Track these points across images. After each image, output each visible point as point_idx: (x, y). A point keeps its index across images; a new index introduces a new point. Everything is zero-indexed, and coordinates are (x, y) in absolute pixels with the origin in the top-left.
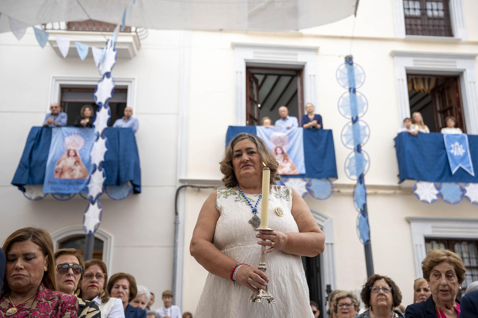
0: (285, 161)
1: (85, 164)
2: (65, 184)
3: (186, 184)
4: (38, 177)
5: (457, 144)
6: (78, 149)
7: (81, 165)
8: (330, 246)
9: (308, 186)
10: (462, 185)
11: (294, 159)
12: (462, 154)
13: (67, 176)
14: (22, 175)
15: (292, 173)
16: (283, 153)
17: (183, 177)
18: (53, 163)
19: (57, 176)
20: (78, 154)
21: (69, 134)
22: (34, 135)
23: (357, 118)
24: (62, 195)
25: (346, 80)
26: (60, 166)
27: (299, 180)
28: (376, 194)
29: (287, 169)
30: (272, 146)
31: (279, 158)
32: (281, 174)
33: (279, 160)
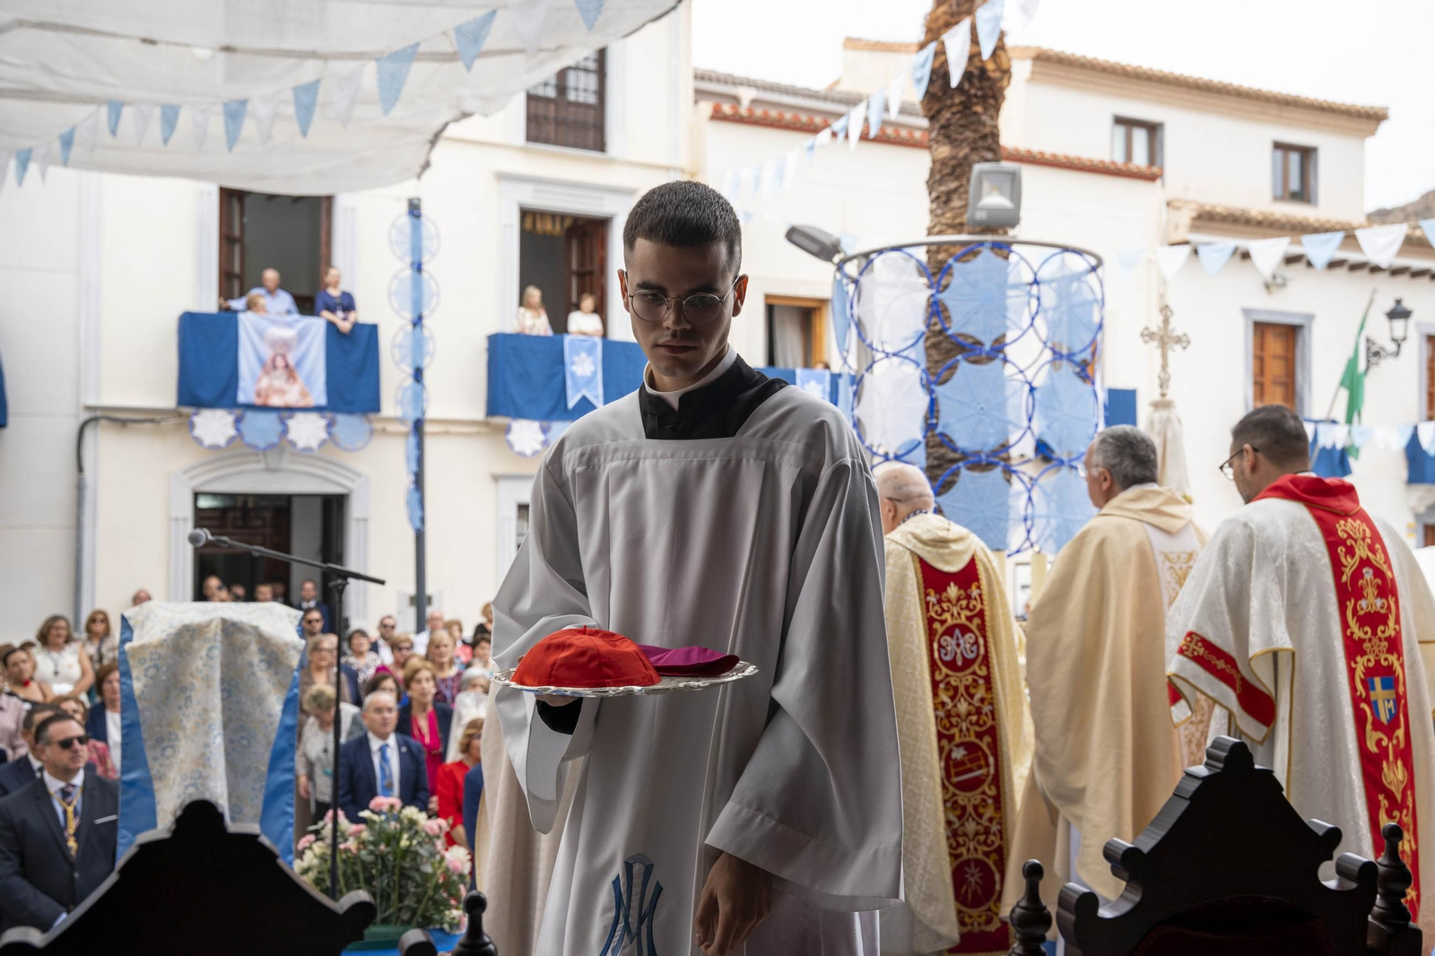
0: (291, 381)
3: (98, 414)
8: (361, 523)
9: (330, 425)
11: (308, 380)
15: (302, 403)
16: (287, 366)
17: (90, 402)
23: (421, 318)
25: (407, 247)
27: (313, 417)
28: (447, 433)
29: (292, 396)
30: (268, 354)
31: (279, 376)
32: (282, 404)
33: (280, 379)
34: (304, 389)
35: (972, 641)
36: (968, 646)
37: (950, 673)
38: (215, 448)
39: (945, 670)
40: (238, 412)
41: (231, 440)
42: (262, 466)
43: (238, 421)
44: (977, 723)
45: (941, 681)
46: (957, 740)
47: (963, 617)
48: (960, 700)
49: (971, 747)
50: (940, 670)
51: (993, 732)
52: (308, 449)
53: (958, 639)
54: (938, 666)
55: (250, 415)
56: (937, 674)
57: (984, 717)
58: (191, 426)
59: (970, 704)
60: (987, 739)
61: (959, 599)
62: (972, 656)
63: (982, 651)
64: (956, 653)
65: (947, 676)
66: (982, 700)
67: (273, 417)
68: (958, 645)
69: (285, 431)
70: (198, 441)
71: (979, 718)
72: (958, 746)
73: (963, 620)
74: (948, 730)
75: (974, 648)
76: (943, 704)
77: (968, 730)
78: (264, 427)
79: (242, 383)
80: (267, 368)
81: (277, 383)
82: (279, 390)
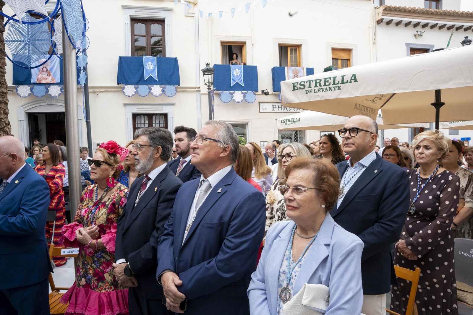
0: (49, 75)
5: (150, 63)
8: (80, 120)
9: (62, 89)
10: (150, 86)
12: (152, 68)
15: (52, 82)
16: (47, 70)
27: (56, 86)
28: (107, 91)
29: (49, 80)
30: (41, 67)
31: (44, 74)
32: (46, 83)
33: (45, 75)
34: (53, 78)
38: (25, 97)
40: (32, 86)
41: (29, 95)
42: (46, 103)
43: (31, 89)
52: (55, 97)
55: (35, 87)
58: (17, 91)
67: (43, 86)
69: (47, 91)
70: (19, 95)
78: (39, 90)
79: (32, 77)
80: (41, 71)
81: (44, 76)
82: (45, 78)
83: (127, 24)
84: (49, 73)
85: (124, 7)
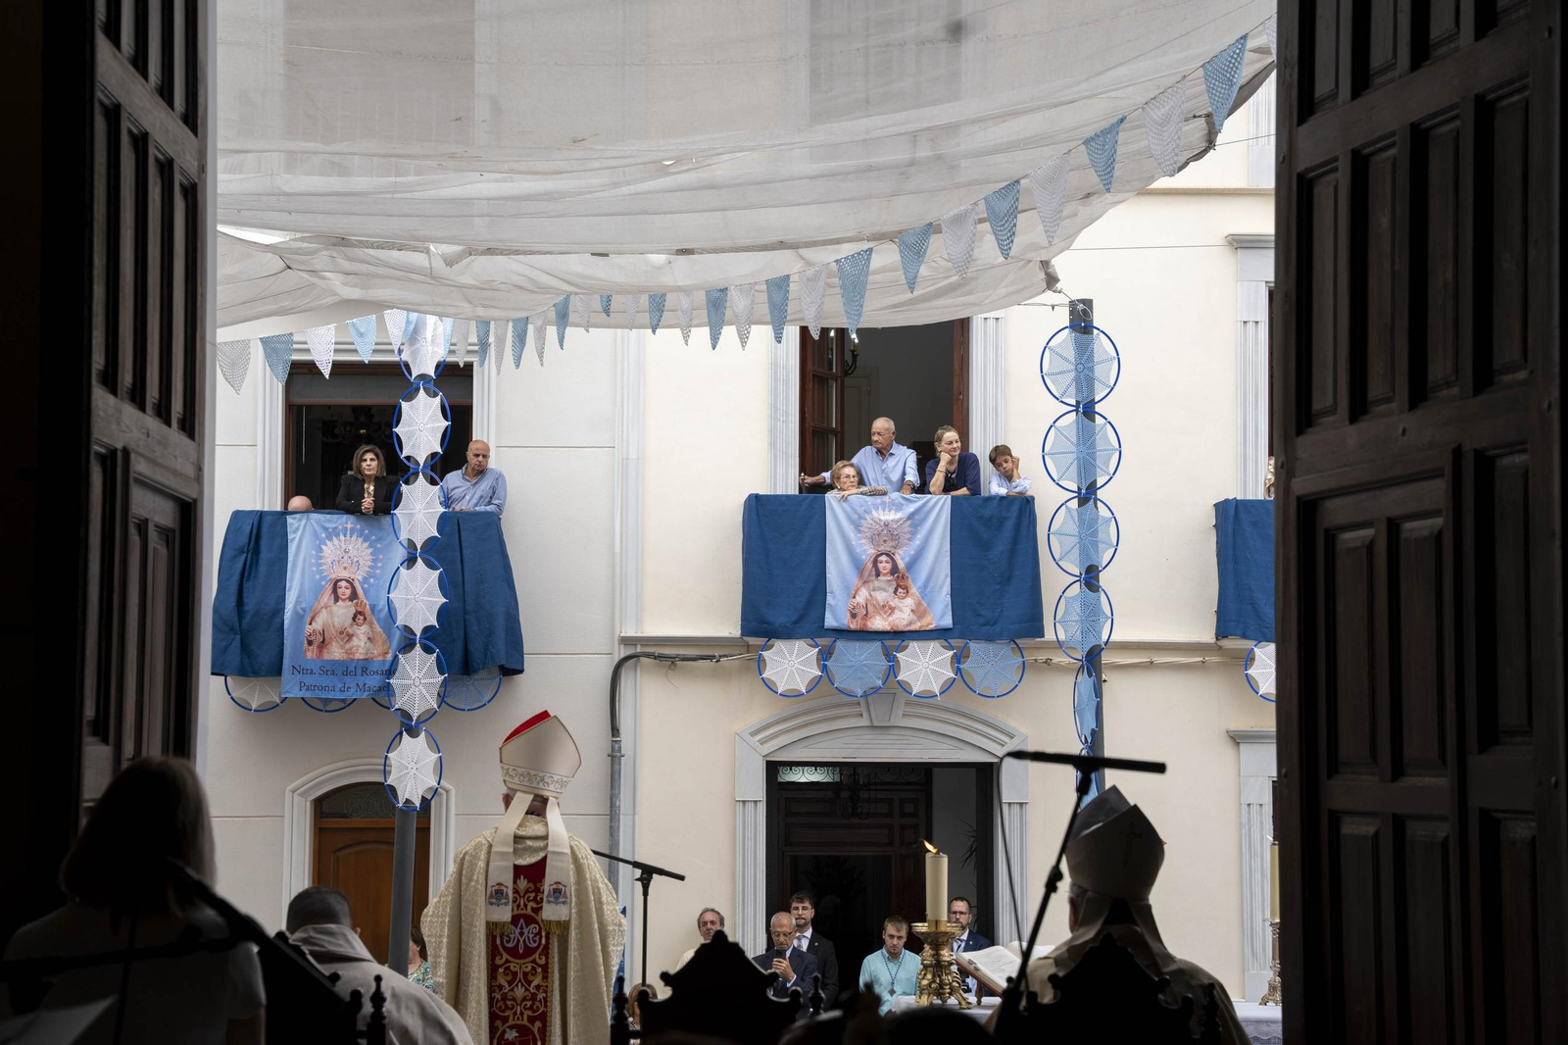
0: (901, 593)
1: (378, 620)
2: (333, 673)
3: (639, 649)
4: (264, 657)
6: (358, 577)
7: (371, 625)
8: (1017, 808)
9: (958, 660)
13: (336, 652)
14: (226, 648)
15: (915, 627)
16: (895, 570)
17: (630, 632)
18: (299, 617)
19: (311, 654)
20: (360, 591)
21: (332, 534)
22: (243, 540)
23: (1092, 488)
24: (326, 701)
25: (1069, 379)
26: (317, 625)
27: (933, 646)
29: (903, 616)
30: (867, 551)
31: (883, 585)
32: (888, 628)
33: (884, 590)
34: (919, 604)
35: (535, 931)
36: (531, 936)
37: (511, 959)
38: (792, 695)
39: (505, 956)
40: (824, 641)
41: (815, 684)
42: (864, 722)
43: (825, 655)
44: (531, 1008)
45: (501, 966)
46: (511, 1022)
47: (529, 908)
48: (517, 985)
49: (521, 1029)
50: (502, 955)
51: (544, 1018)
52: (926, 696)
53: (522, 928)
54: (499, 951)
55: (841, 645)
56: (497, 958)
57: (537, 1004)
58: (761, 664)
59: (527, 990)
60: (538, 1024)
61: (527, 891)
62: (534, 945)
63: (543, 941)
64: (519, 941)
65: (507, 961)
66: (538, 987)
67: (876, 646)
68: (522, 934)
69: (893, 669)
70: (769, 686)
71: (533, 1004)
72: (511, 1027)
73: (529, 911)
74: (503, 1012)
75: (537, 938)
76: (501, 987)
77: (522, 1013)
78: (859, 663)
79: (830, 599)
80: (866, 574)
81: (881, 597)
82: (884, 606)
83: (1251, 325)
84: (900, 581)
85: (1237, 241)
